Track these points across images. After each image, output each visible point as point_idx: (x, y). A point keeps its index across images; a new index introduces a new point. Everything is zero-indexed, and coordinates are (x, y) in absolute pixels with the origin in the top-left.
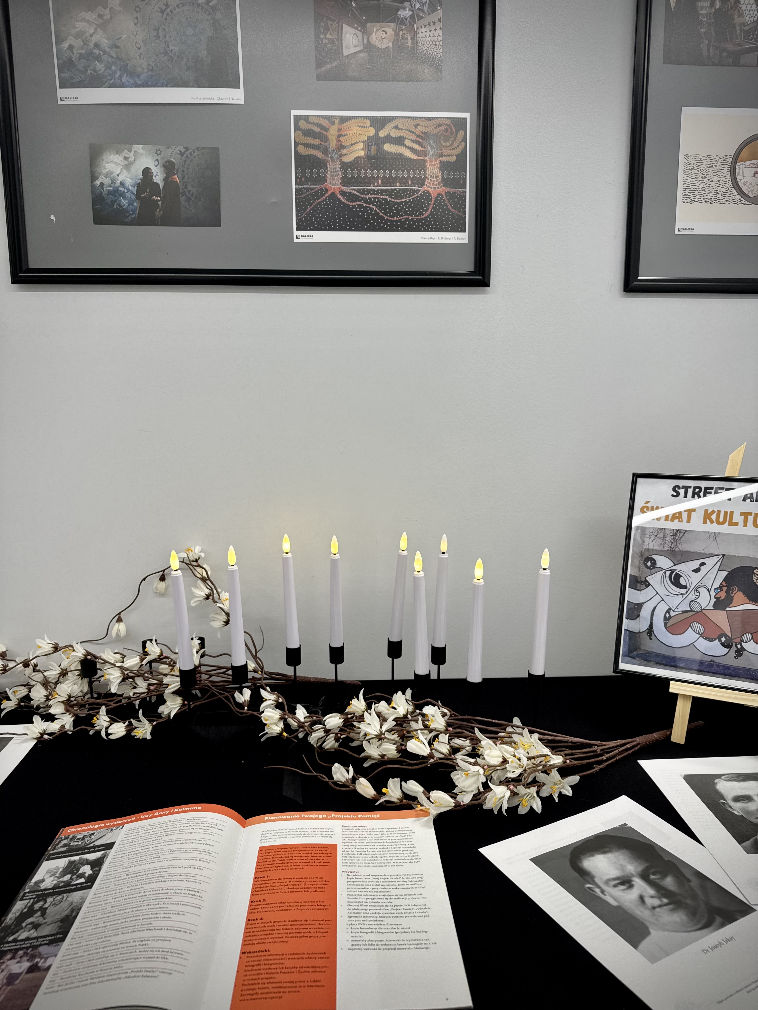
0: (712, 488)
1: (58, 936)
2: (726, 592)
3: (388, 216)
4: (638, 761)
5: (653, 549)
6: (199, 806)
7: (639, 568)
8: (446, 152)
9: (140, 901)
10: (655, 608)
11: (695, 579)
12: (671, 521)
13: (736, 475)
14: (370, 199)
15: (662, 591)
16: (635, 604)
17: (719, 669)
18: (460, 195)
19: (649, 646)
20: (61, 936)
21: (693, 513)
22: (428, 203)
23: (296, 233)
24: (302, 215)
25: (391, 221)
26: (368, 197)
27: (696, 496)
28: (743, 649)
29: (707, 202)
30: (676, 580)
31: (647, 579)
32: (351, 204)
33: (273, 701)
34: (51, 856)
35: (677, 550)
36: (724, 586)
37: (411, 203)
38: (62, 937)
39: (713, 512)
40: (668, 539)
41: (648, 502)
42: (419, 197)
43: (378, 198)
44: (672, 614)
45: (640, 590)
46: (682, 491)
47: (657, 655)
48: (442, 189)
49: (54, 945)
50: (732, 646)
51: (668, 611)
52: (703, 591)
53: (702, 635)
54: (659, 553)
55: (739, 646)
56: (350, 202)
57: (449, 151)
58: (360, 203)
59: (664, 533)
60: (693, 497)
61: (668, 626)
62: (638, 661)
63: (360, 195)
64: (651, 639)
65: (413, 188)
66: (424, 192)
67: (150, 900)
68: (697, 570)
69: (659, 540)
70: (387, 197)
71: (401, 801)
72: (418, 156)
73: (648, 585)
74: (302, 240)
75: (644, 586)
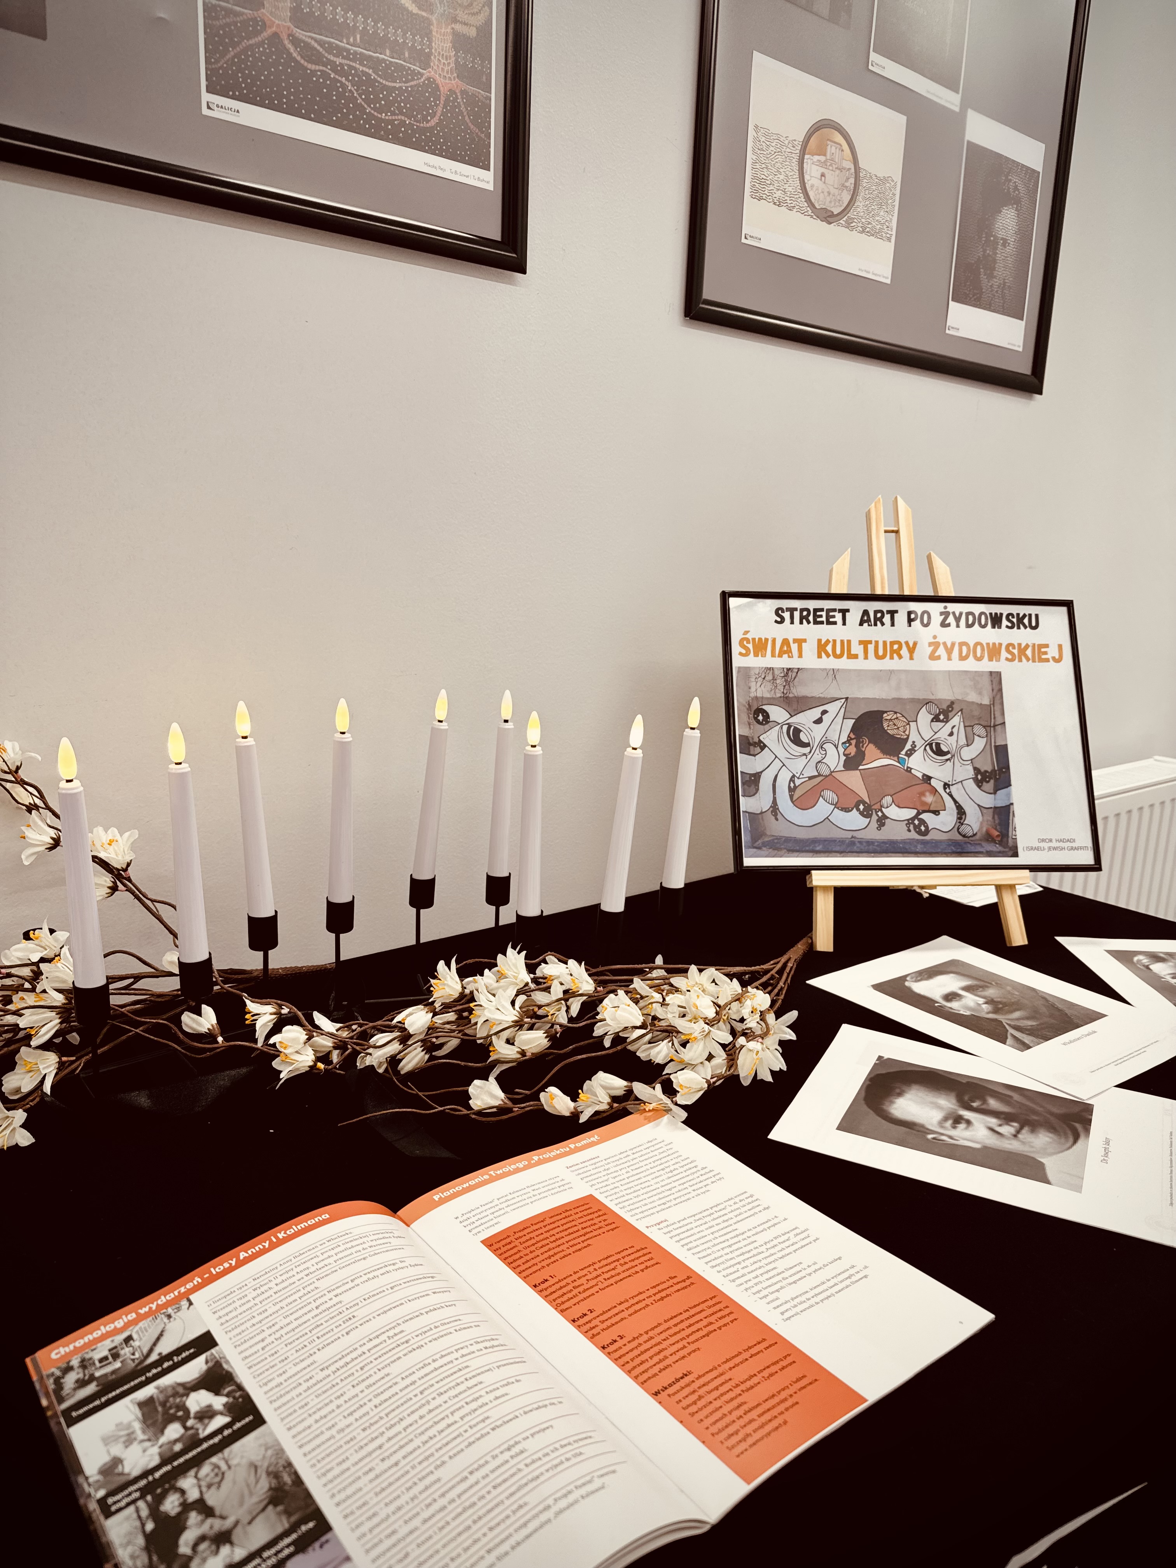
0: (822, 610)
1: (304, 1528)
2: (856, 746)
3: (372, 108)
4: (807, 982)
5: (762, 698)
6: (323, 1213)
7: (749, 724)
8: (462, 15)
9: (416, 1396)
10: (776, 776)
11: (818, 732)
12: (779, 656)
13: (844, 590)
14: (341, 65)
15: (782, 754)
16: (751, 775)
17: (862, 847)
18: (482, 102)
19: (775, 828)
20: (311, 1525)
21: (804, 644)
22: (435, 101)
23: (206, 97)
24: (217, 61)
25: (375, 118)
26: (338, 61)
27: (804, 621)
28: (885, 817)
29: (775, 203)
30: (795, 736)
31: (761, 738)
32: (309, 66)
33: (271, 1014)
34: (74, 1414)
35: (791, 695)
36: (852, 739)
37: (410, 94)
38: (315, 1526)
39: (828, 642)
40: (778, 681)
41: (746, 632)
42: (420, 86)
43: (355, 69)
44: (798, 782)
45: (754, 755)
46: (787, 615)
47: (788, 840)
48: (456, 84)
49: (317, 1545)
50: (872, 814)
51: (792, 779)
52: (828, 747)
53: (836, 806)
54: (772, 702)
55: (880, 814)
56: (308, 62)
57: (466, 17)
58: (324, 69)
59: (773, 673)
60: (801, 623)
61: (795, 798)
62: (765, 851)
63: (324, 52)
64: (777, 819)
65: (413, 67)
66: (428, 79)
67: (432, 1385)
68: (819, 721)
69: (769, 684)
70: (370, 72)
71: (611, 1107)
72: (420, 9)
73: (763, 747)
74: (216, 114)
75: (758, 749)
